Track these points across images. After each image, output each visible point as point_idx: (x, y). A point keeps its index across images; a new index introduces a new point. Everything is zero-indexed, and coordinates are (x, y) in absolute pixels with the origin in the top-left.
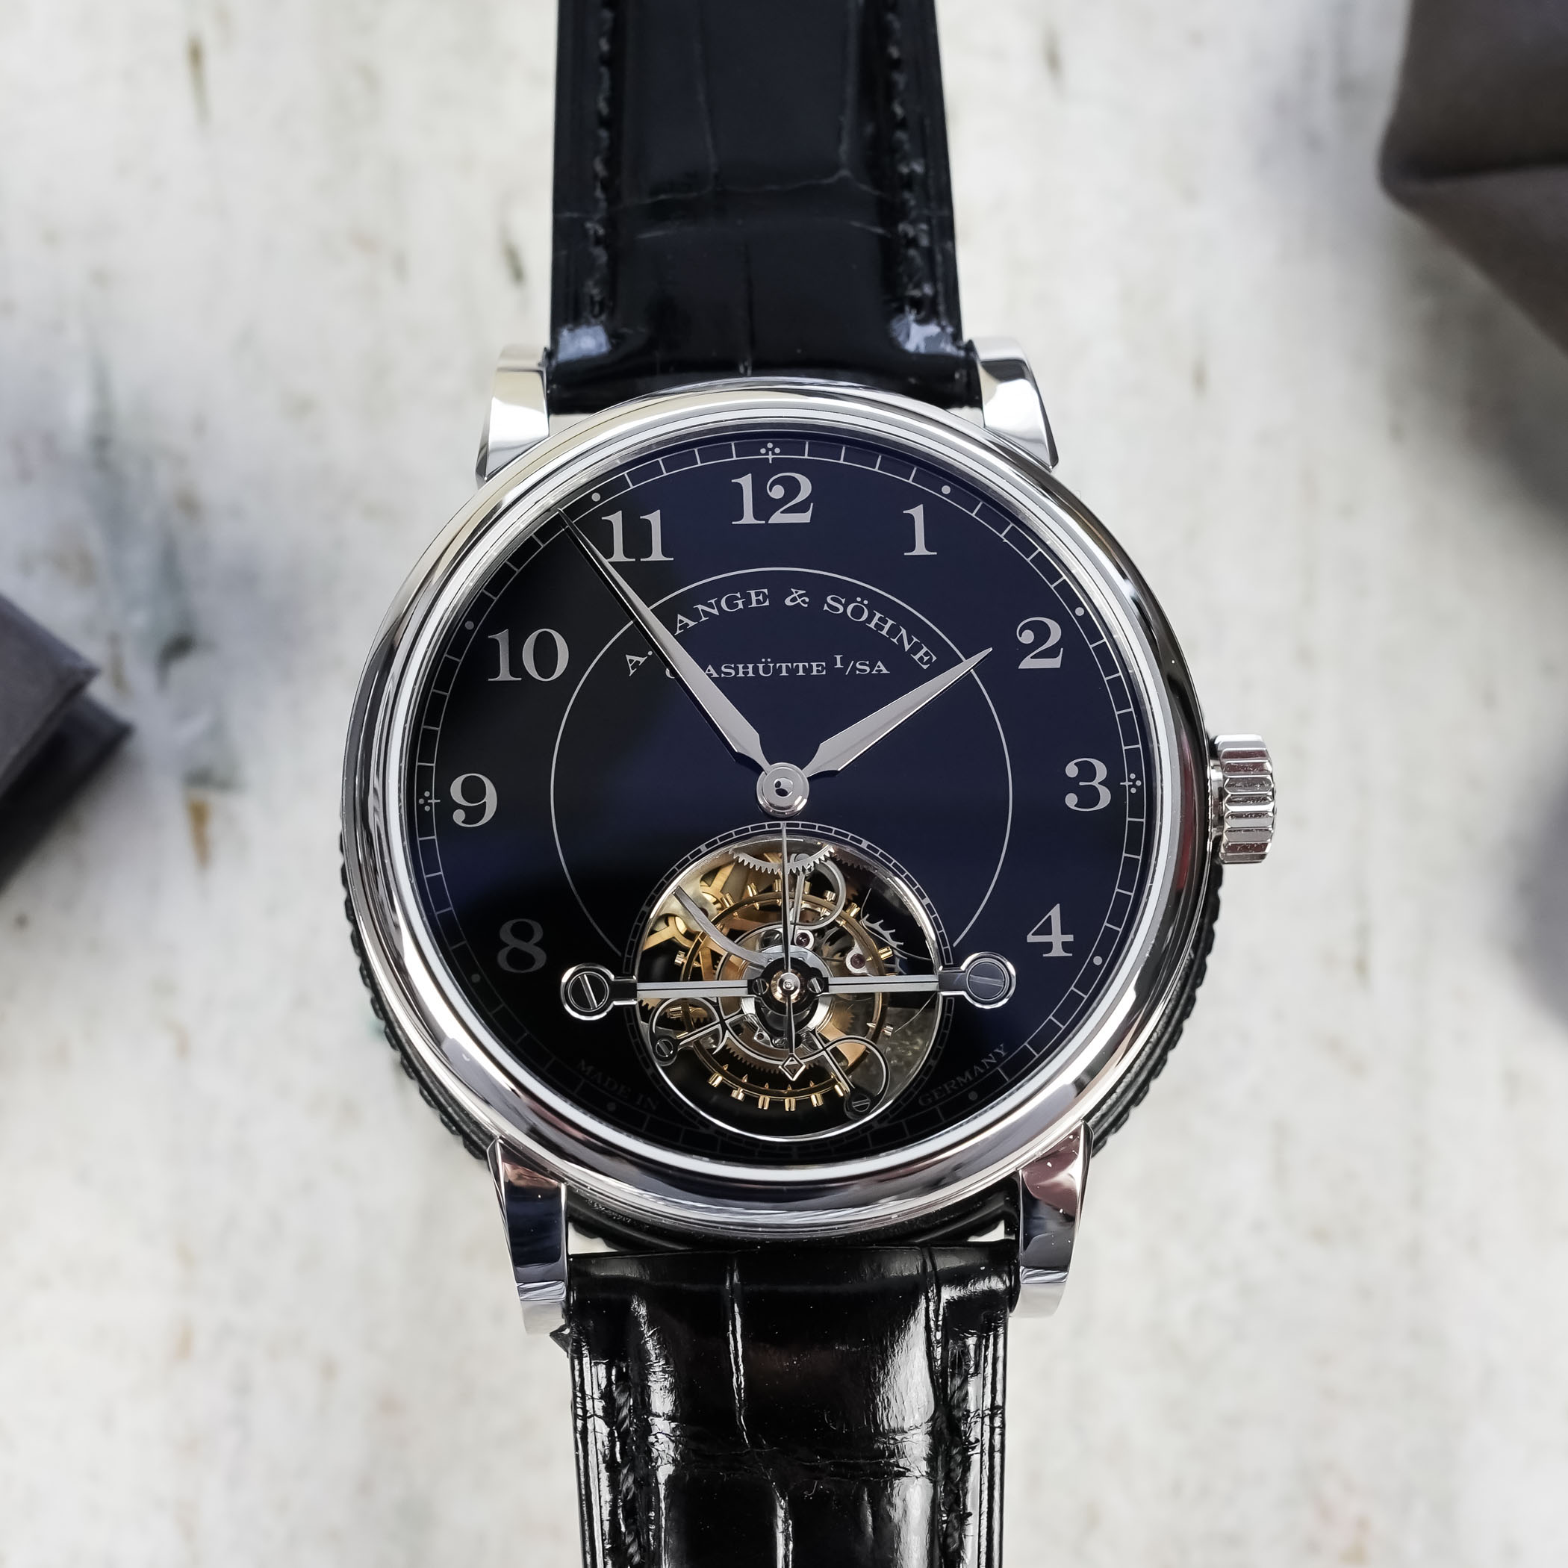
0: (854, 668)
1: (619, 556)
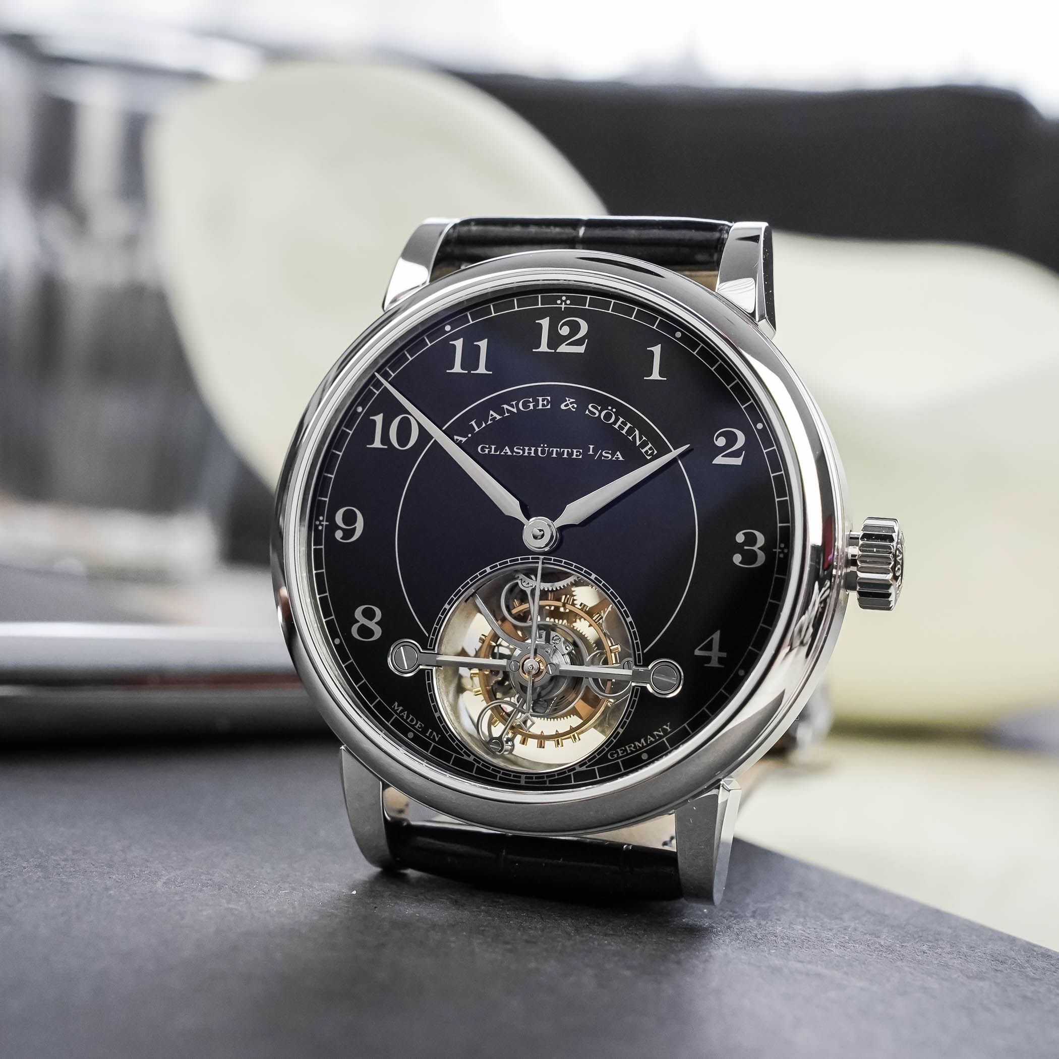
0: (601, 455)
1: (457, 369)
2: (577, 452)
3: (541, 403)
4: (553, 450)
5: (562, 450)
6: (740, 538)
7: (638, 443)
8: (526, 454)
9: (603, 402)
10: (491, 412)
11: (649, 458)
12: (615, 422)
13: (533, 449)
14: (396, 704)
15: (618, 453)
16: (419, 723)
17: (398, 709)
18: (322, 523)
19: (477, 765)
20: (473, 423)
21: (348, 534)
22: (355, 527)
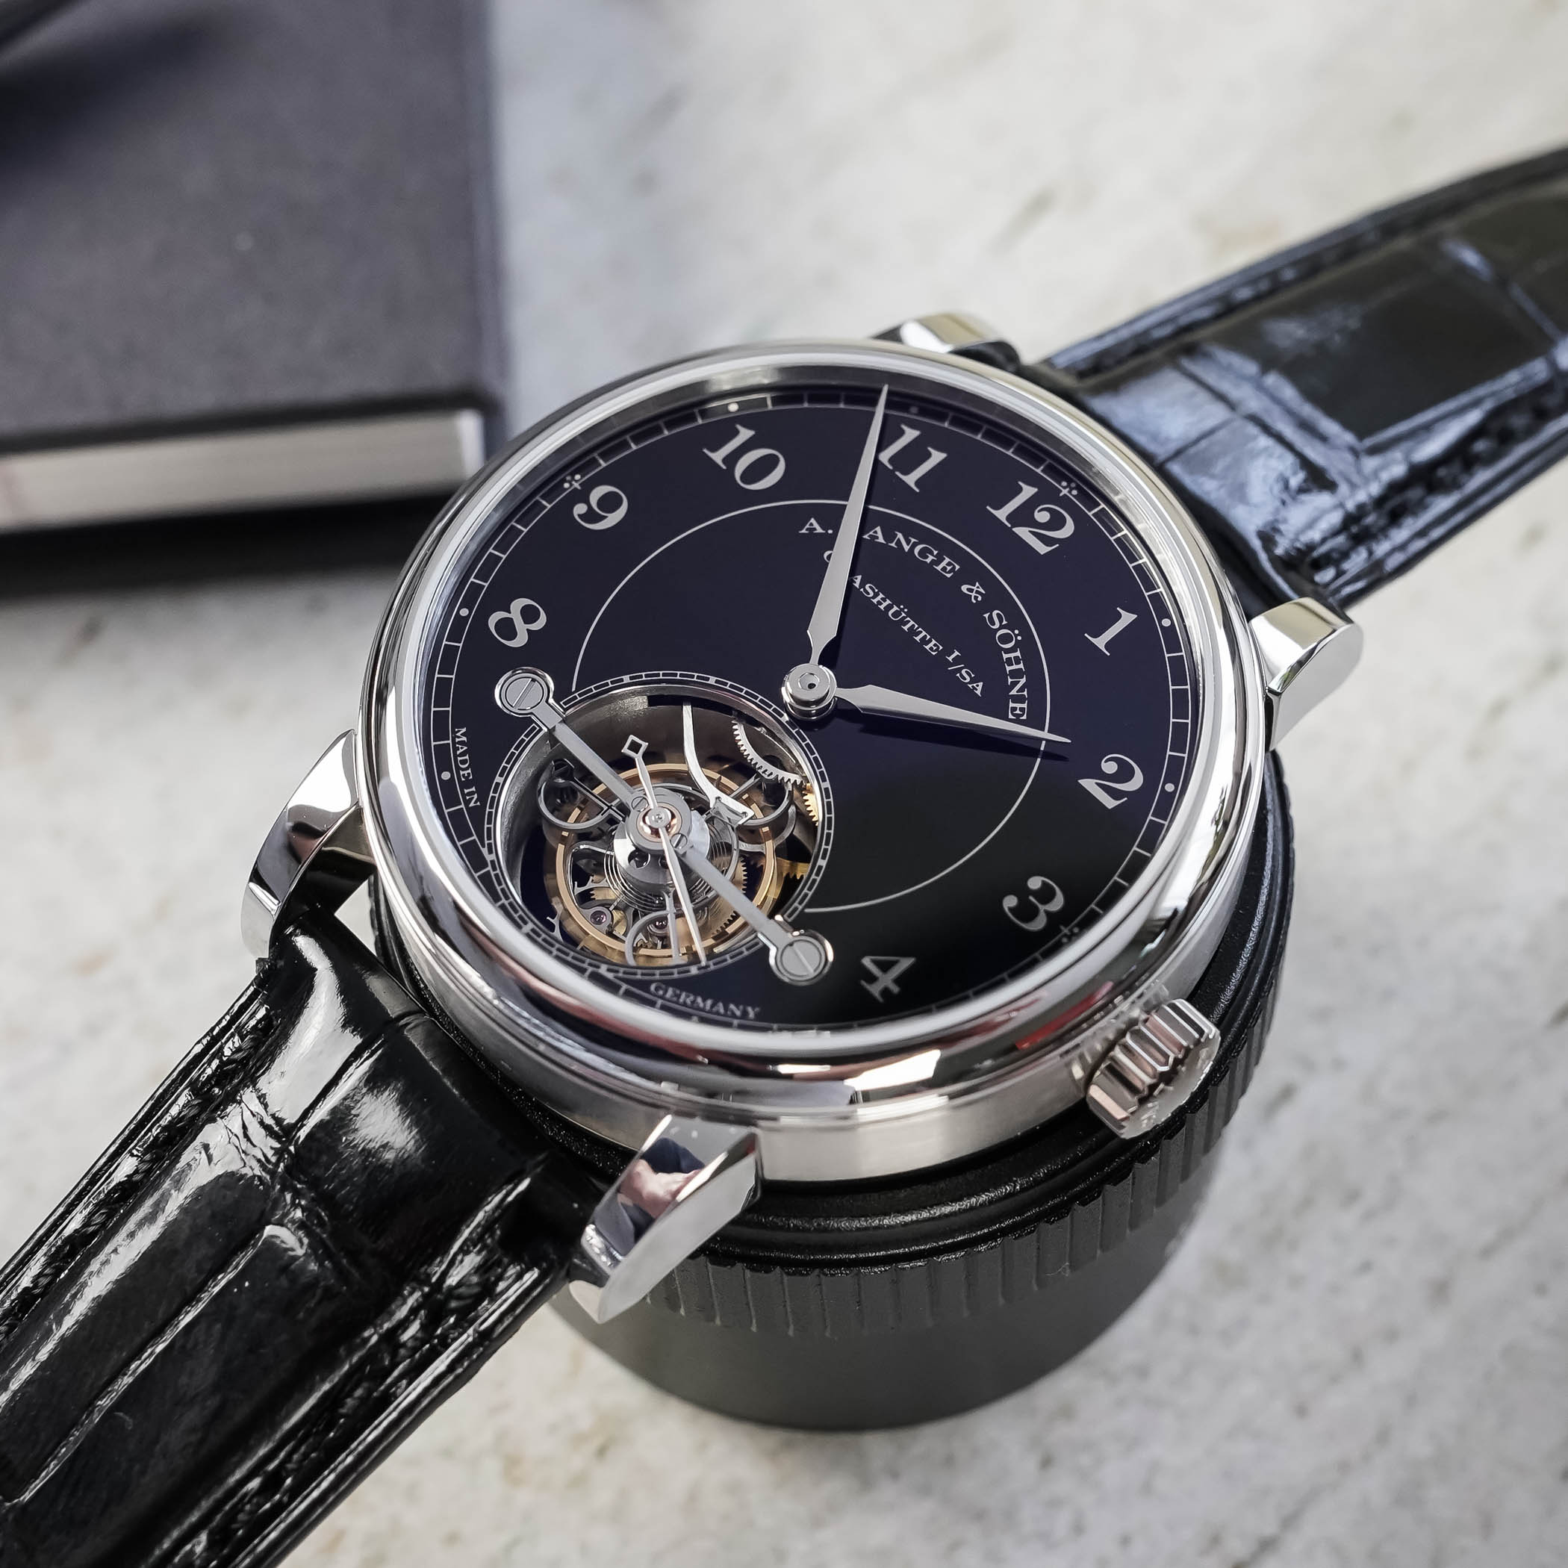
0: (959, 670)
1: (885, 457)
2: (935, 645)
3: (943, 564)
4: (909, 621)
5: (920, 629)
6: (1035, 883)
8: (875, 601)
9: (1014, 620)
10: (878, 528)
11: (1011, 716)
12: (1007, 651)
13: (888, 602)
14: (464, 730)
15: (981, 684)
16: (469, 771)
17: (459, 737)
18: (573, 483)
19: (489, 868)
21: (591, 516)
22: (607, 517)
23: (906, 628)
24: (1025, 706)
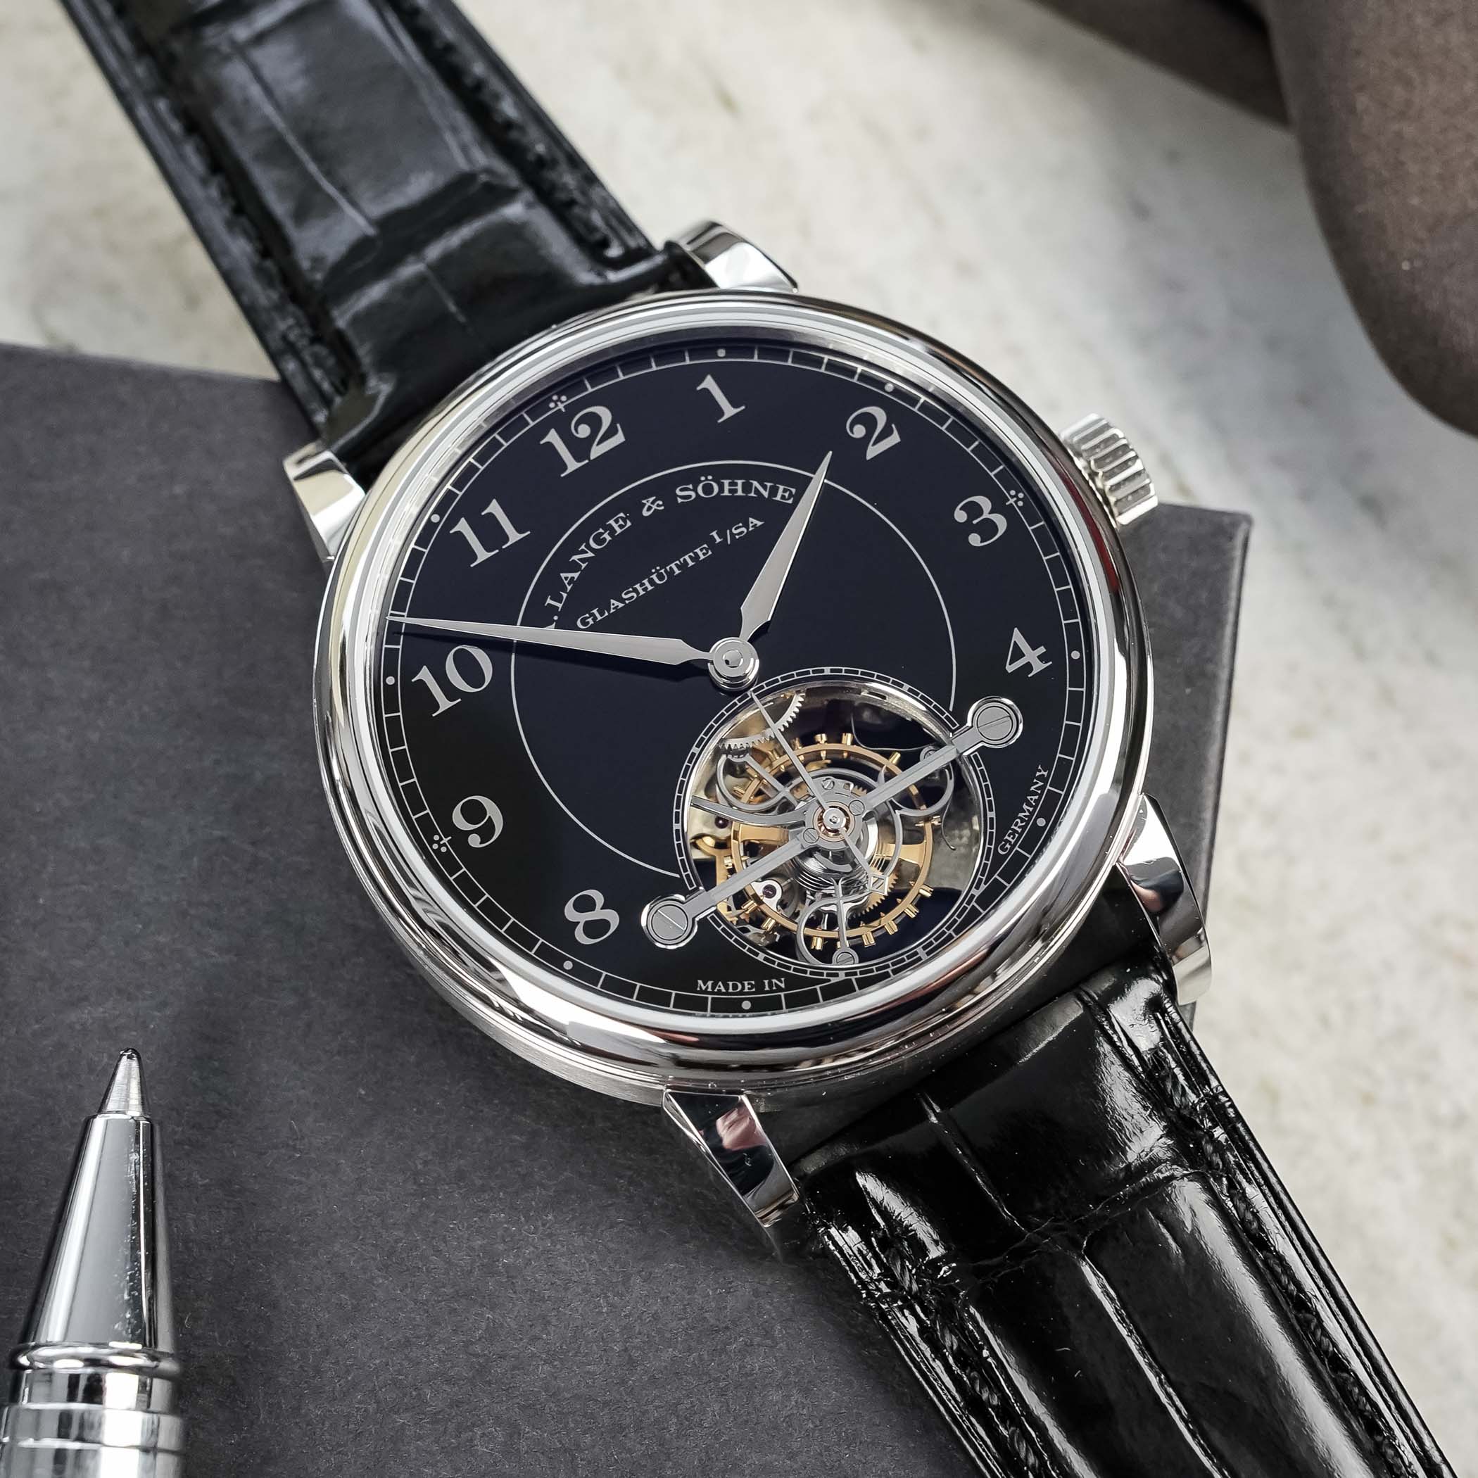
0: (732, 535)
1: (482, 555)
2: (701, 550)
3: (615, 526)
4: (671, 568)
5: (682, 560)
6: (960, 516)
7: (766, 494)
9: (692, 478)
10: (563, 575)
11: (790, 501)
12: (721, 489)
13: (646, 581)
14: (700, 982)
15: (751, 520)
16: (746, 983)
17: (707, 987)
18: (442, 843)
19: (853, 978)
20: (549, 601)
21: (486, 831)
22: (490, 817)
23: (677, 572)
24: (781, 488)
